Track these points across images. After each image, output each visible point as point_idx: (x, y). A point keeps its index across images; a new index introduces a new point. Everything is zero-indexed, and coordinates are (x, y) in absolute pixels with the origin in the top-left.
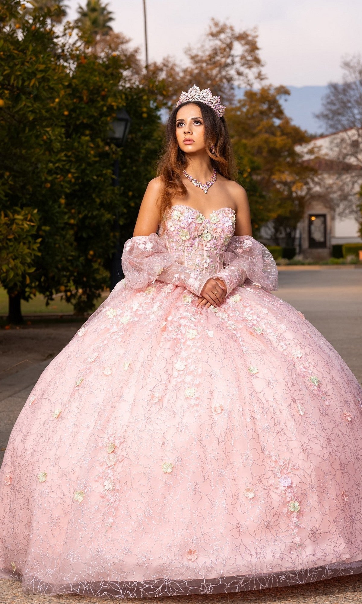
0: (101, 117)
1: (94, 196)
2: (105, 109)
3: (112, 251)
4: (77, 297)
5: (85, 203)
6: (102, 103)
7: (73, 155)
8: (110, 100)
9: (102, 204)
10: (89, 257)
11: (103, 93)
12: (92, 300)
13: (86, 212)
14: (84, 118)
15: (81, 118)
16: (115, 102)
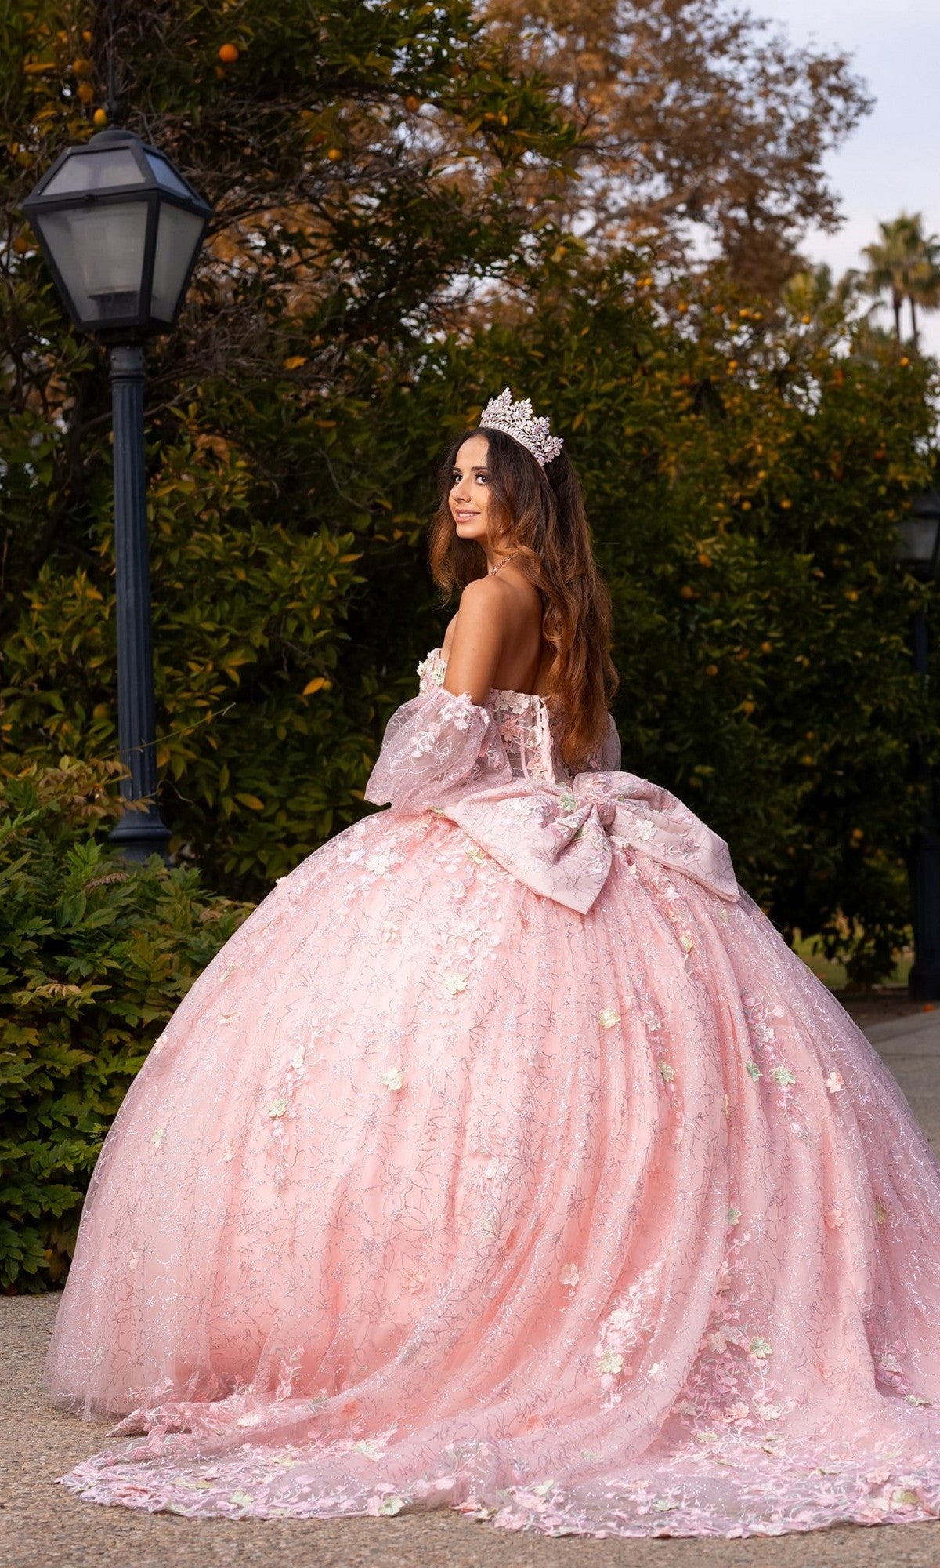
0: (873, 511)
1: (857, 697)
2: (883, 490)
3: (912, 830)
4: (855, 946)
5: (836, 716)
6: (875, 477)
7: (774, 599)
8: (892, 469)
9: (878, 718)
10: (854, 844)
11: (879, 454)
12: (889, 952)
13: (838, 737)
14: (831, 514)
15: (824, 514)
16: (907, 473)
